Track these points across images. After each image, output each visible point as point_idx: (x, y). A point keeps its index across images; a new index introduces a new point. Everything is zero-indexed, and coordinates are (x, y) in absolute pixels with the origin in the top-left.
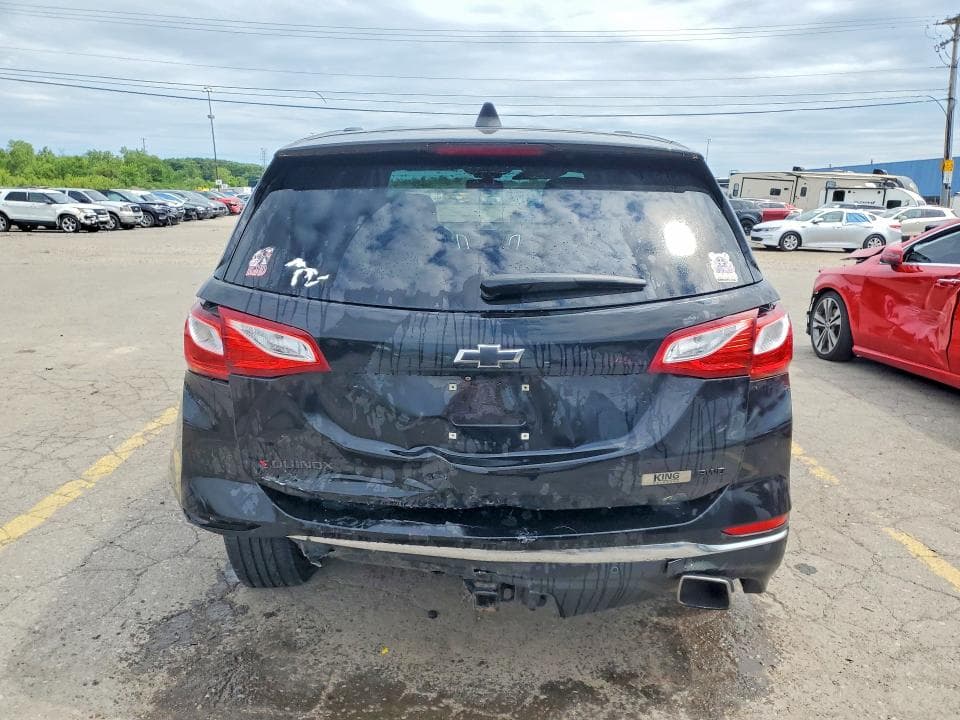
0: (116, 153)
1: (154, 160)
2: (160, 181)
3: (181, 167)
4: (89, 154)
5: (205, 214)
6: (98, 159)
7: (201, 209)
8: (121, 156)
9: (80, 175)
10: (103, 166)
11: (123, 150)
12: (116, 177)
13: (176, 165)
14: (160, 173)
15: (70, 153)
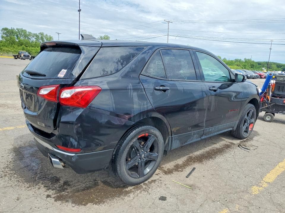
0: (243, 60)
1: (253, 62)
2: (253, 68)
3: (261, 64)
4: (236, 60)
5: (250, 77)
6: (237, 61)
7: (249, 76)
8: (244, 60)
9: (231, 65)
10: (238, 63)
11: (245, 59)
12: (240, 66)
13: (259, 64)
14: (253, 66)
15: (231, 60)
